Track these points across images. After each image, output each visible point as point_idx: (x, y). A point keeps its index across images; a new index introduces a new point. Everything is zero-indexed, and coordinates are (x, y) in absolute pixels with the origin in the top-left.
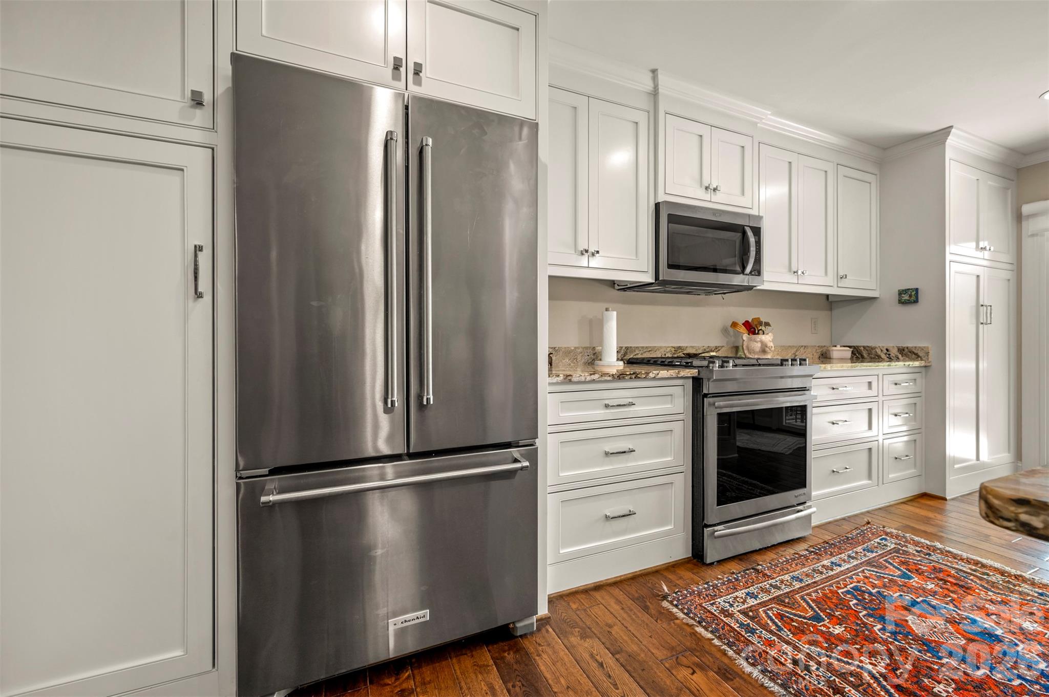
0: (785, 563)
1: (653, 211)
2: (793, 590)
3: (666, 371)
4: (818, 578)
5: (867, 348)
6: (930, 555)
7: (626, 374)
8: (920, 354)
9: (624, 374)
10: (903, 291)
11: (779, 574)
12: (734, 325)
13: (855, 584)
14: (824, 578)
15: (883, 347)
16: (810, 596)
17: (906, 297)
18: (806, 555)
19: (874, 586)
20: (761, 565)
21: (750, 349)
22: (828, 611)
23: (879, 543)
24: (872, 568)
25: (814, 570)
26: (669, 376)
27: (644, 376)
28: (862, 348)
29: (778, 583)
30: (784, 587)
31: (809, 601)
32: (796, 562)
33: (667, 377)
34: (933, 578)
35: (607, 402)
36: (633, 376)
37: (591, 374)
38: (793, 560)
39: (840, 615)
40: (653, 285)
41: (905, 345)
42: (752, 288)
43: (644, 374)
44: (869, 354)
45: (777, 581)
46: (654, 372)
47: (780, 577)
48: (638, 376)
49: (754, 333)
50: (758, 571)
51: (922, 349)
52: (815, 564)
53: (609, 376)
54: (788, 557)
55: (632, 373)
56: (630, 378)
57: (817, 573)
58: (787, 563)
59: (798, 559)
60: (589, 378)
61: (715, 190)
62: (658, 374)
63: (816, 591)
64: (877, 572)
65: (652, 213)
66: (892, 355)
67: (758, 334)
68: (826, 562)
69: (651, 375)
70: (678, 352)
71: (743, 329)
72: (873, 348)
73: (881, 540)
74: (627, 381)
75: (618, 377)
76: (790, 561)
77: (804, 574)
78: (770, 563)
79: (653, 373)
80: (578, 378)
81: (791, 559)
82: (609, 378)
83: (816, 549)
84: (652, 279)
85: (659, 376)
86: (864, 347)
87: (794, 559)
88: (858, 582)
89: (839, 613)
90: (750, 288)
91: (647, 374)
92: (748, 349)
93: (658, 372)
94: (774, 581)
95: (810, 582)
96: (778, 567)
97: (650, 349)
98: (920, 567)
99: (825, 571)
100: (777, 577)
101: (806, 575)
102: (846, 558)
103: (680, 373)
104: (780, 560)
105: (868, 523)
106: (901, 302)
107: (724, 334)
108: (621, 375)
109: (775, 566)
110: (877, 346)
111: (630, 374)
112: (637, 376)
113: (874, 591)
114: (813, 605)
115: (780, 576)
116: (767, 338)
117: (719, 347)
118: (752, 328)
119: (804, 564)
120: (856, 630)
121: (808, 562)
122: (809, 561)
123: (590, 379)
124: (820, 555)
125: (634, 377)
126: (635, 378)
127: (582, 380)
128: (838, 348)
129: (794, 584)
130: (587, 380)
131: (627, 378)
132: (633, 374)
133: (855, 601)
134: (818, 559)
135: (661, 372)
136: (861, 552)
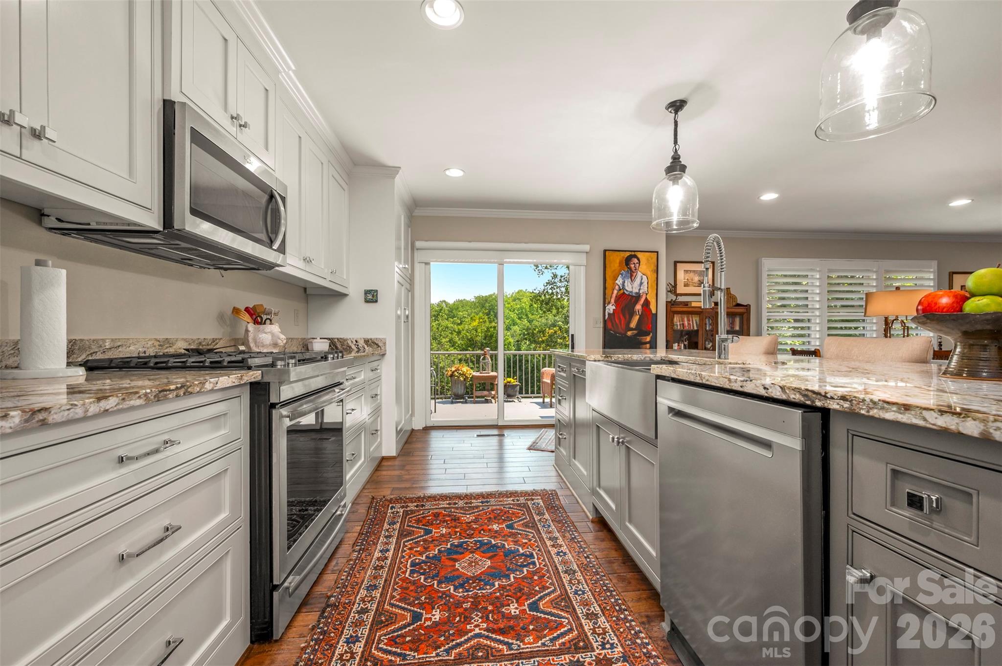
0: (349, 578)
1: (159, 109)
2: (379, 602)
3: (227, 377)
4: (384, 573)
5: (341, 340)
6: (423, 506)
7: (170, 390)
8: (380, 345)
9: (166, 391)
10: (368, 291)
11: (354, 593)
12: (236, 311)
13: (409, 561)
14: (388, 571)
15: (353, 339)
16: (393, 598)
17: (370, 297)
18: (357, 557)
19: (421, 554)
20: (332, 596)
21: (258, 341)
22: (416, 602)
23: (393, 513)
24: (406, 538)
25: (375, 568)
26: (230, 385)
27: (198, 389)
28: (336, 340)
29: (361, 605)
30: (370, 605)
31: (398, 603)
32: (356, 570)
33: (228, 386)
34: (439, 524)
35: (122, 452)
36: (181, 392)
37: (99, 399)
38: (352, 569)
39: (425, 599)
40: (155, 235)
41: (369, 337)
42: (274, 267)
43: (197, 385)
44: (342, 345)
45: (359, 604)
46: (212, 380)
47: (358, 597)
48: (189, 390)
49: (260, 323)
50: (335, 605)
51: (381, 340)
52: (371, 561)
53: (139, 397)
54: (347, 570)
55: (179, 386)
56: (177, 396)
57: (380, 570)
58: (351, 577)
59: (356, 566)
60: (94, 409)
61: (245, 126)
62: (217, 383)
63: (394, 590)
64: (412, 540)
65: (158, 113)
66: (360, 345)
67: (265, 323)
68: (377, 554)
69: (208, 386)
70: (165, 347)
71: (246, 317)
72: (345, 340)
73: (391, 509)
74: (172, 400)
75: (155, 396)
76: (351, 572)
77: (372, 578)
78: (338, 588)
79: (210, 382)
80: (66, 413)
81: (351, 570)
82: (138, 402)
83: (360, 546)
84: (159, 223)
85: (219, 386)
86: (338, 339)
87: (352, 567)
88: (410, 557)
89: (424, 597)
90: (270, 266)
91: (203, 384)
92: (256, 342)
93: (217, 379)
94: (356, 605)
95: (382, 582)
96: (347, 586)
97: (119, 344)
98: (427, 518)
99: (383, 564)
100: (356, 598)
101: (374, 578)
102: (385, 540)
103: (244, 377)
104: (343, 577)
105: (373, 498)
106: (367, 301)
107: (219, 323)
108: (160, 392)
109: (343, 587)
110: (348, 338)
111: (177, 388)
112: (186, 390)
113: (424, 558)
114: (403, 605)
115: (357, 595)
116: (273, 329)
117: (216, 339)
118: (257, 316)
119: (364, 568)
120: (445, 604)
121: (364, 563)
122: (364, 561)
123: (98, 410)
124: (368, 549)
125: (182, 394)
126: (184, 394)
127: (77, 417)
128: (319, 340)
129: (373, 596)
130: (89, 414)
131: (171, 396)
132: (182, 387)
133: (422, 577)
134: (370, 555)
135: (220, 378)
136: (389, 528)
